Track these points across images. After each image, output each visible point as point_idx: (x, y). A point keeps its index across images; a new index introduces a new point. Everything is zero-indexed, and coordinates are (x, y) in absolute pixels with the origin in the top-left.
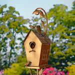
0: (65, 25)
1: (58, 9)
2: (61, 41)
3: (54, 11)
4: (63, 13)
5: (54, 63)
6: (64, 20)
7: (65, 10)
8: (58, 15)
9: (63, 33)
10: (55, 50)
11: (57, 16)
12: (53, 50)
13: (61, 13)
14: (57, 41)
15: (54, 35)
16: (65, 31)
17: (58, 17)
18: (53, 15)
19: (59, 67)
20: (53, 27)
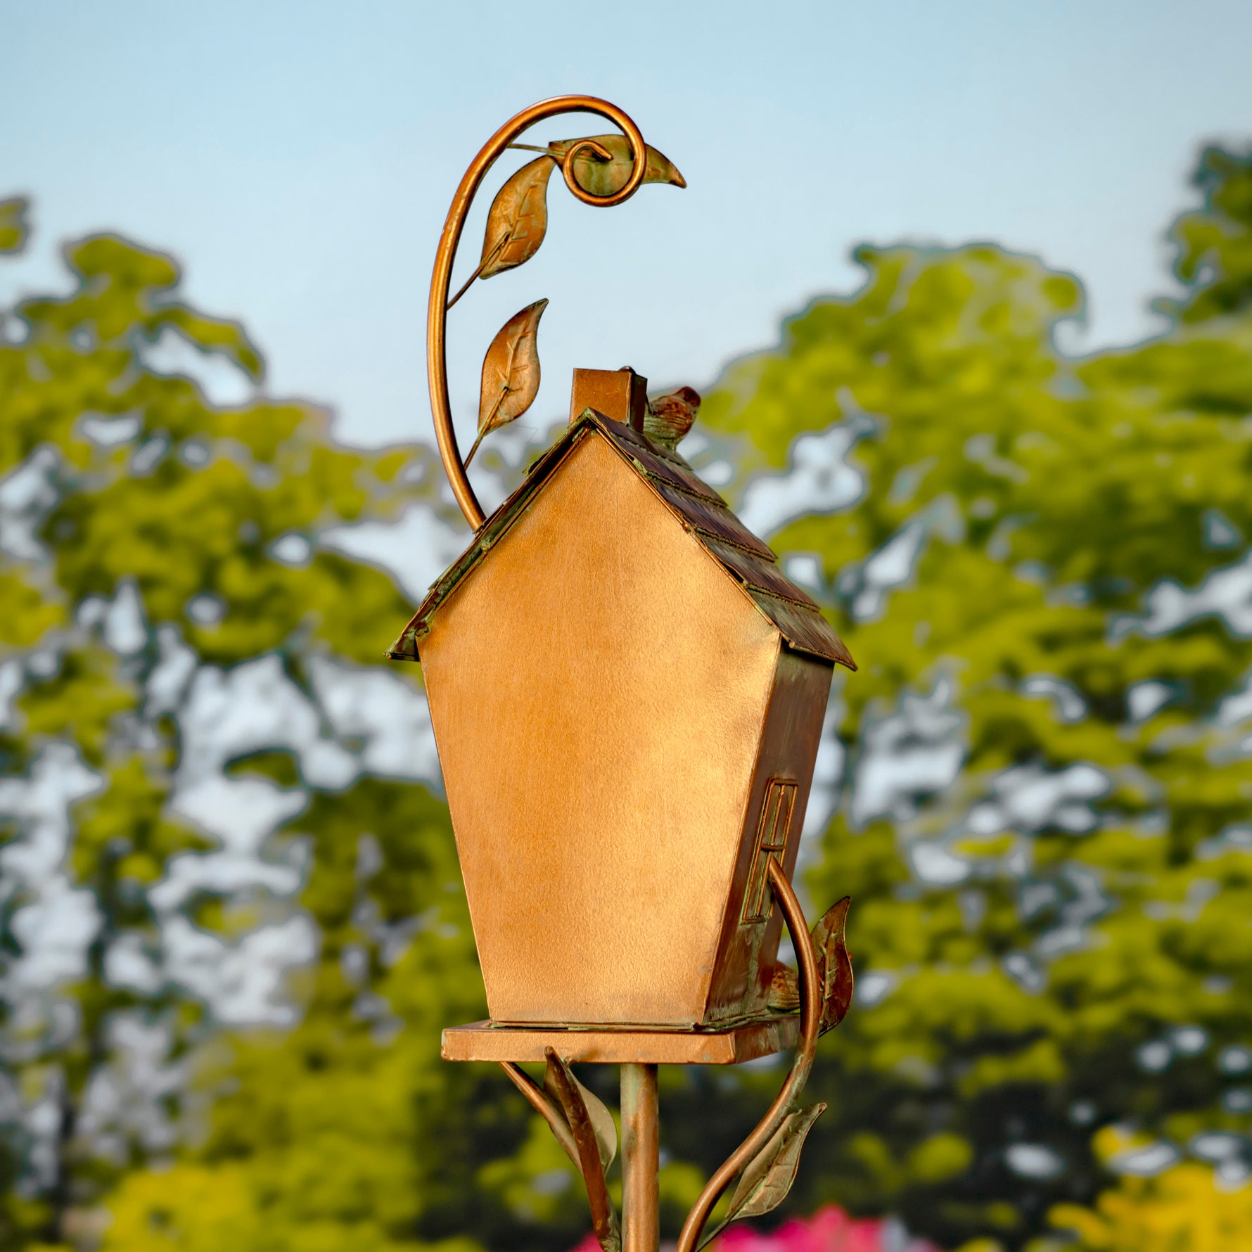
0: (1054, 564)
1: (926, 318)
2: (990, 799)
3: (871, 349)
4: (1013, 371)
5: (869, 1148)
6: (1023, 478)
7: (1047, 335)
8: (922, 401)
9: (1012, 673)
10: (885, 941)
11: (918, 423)
13: (975, 380)
14: (922, 798)
15: (858, 705)
16: (1050, 642)
17: (934, 440)
18: (846, 398)
19: (956, 1212)
20: (847, 583)
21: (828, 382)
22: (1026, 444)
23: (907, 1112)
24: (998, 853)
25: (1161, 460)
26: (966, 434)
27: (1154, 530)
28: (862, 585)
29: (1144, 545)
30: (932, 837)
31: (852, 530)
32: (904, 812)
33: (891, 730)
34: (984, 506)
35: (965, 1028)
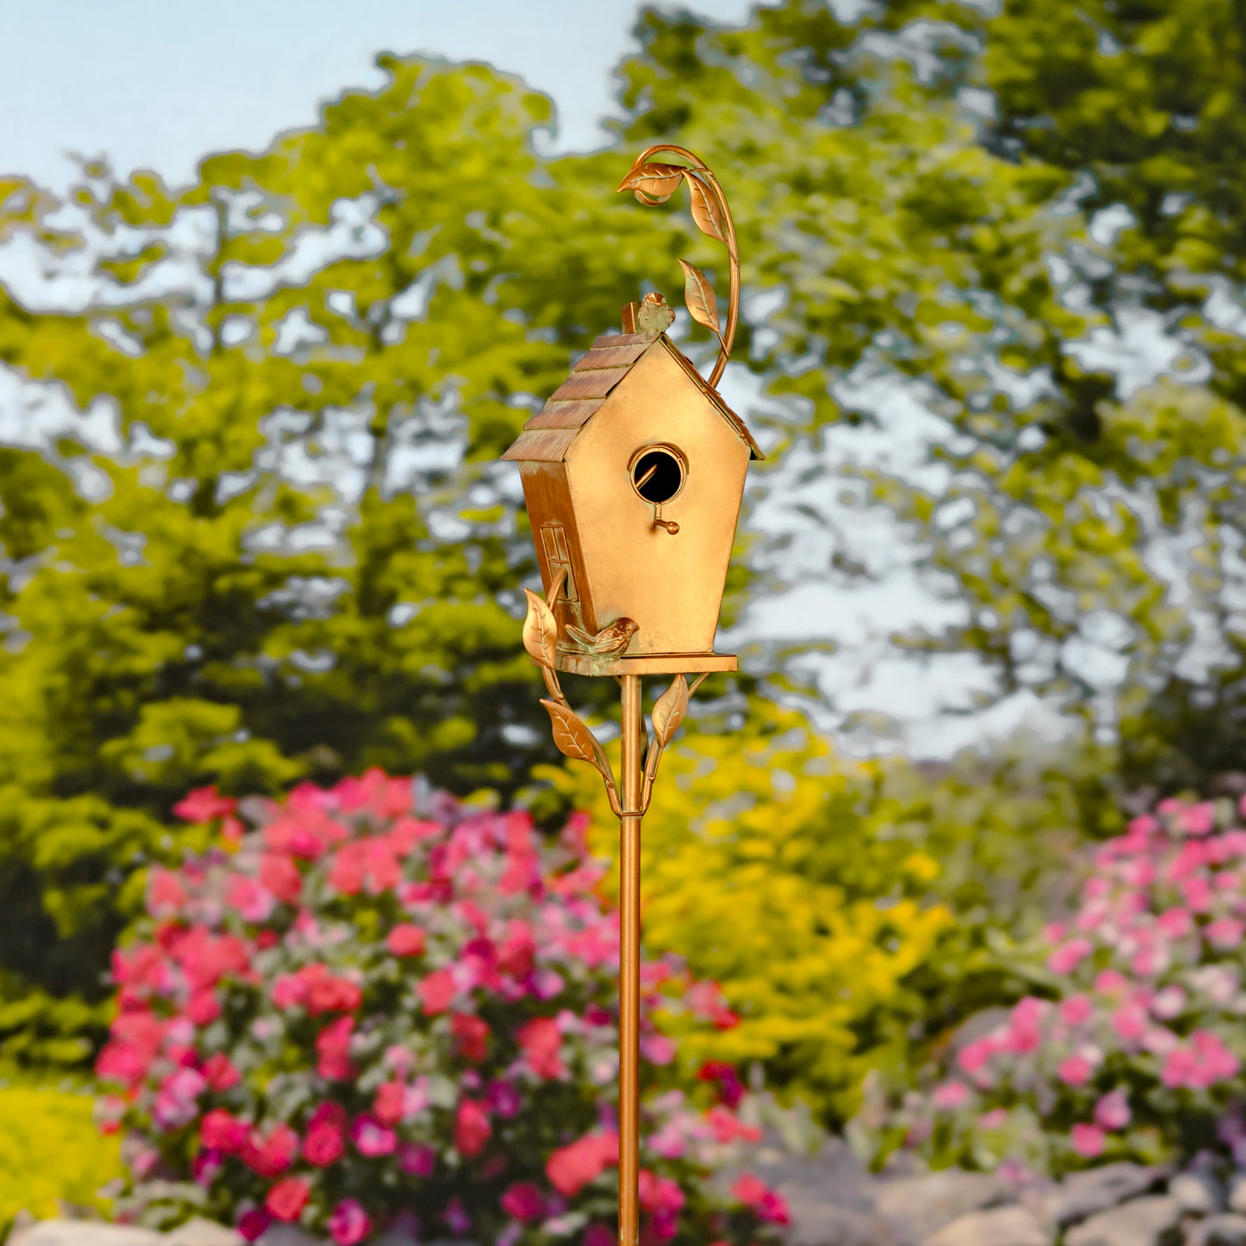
0: (532, 311)
1: (435, 117)
2: (487, 481)
3: (392, 136)
4: (501, 163)
5: (401, 727)
6: (509, 245)
7: (527, 138)
8: (433, 180)
9: (502, 390)
10: (410, 581)
11: (431, 196)
12: (386, 581)
13: (473, 168)
14: (435, 478)
15: (386, 408)
16: (529, 369)
17: (441, 211)
18: (372, 172)
19: (465, 771)
20: (375, 315)
21: (359, 158)
22: (510, 220)
23: (429, 701)
24: (493, 520)
25: (610, 240)
26: (467, 208)
27: (604, 290)
28: (388, 317)
29: (597, 301)
30: (442, 507)
31: (379, 275)
32: (422, 488)
33: (413, 426)
34: (480, 264)
35: (470, 643)
